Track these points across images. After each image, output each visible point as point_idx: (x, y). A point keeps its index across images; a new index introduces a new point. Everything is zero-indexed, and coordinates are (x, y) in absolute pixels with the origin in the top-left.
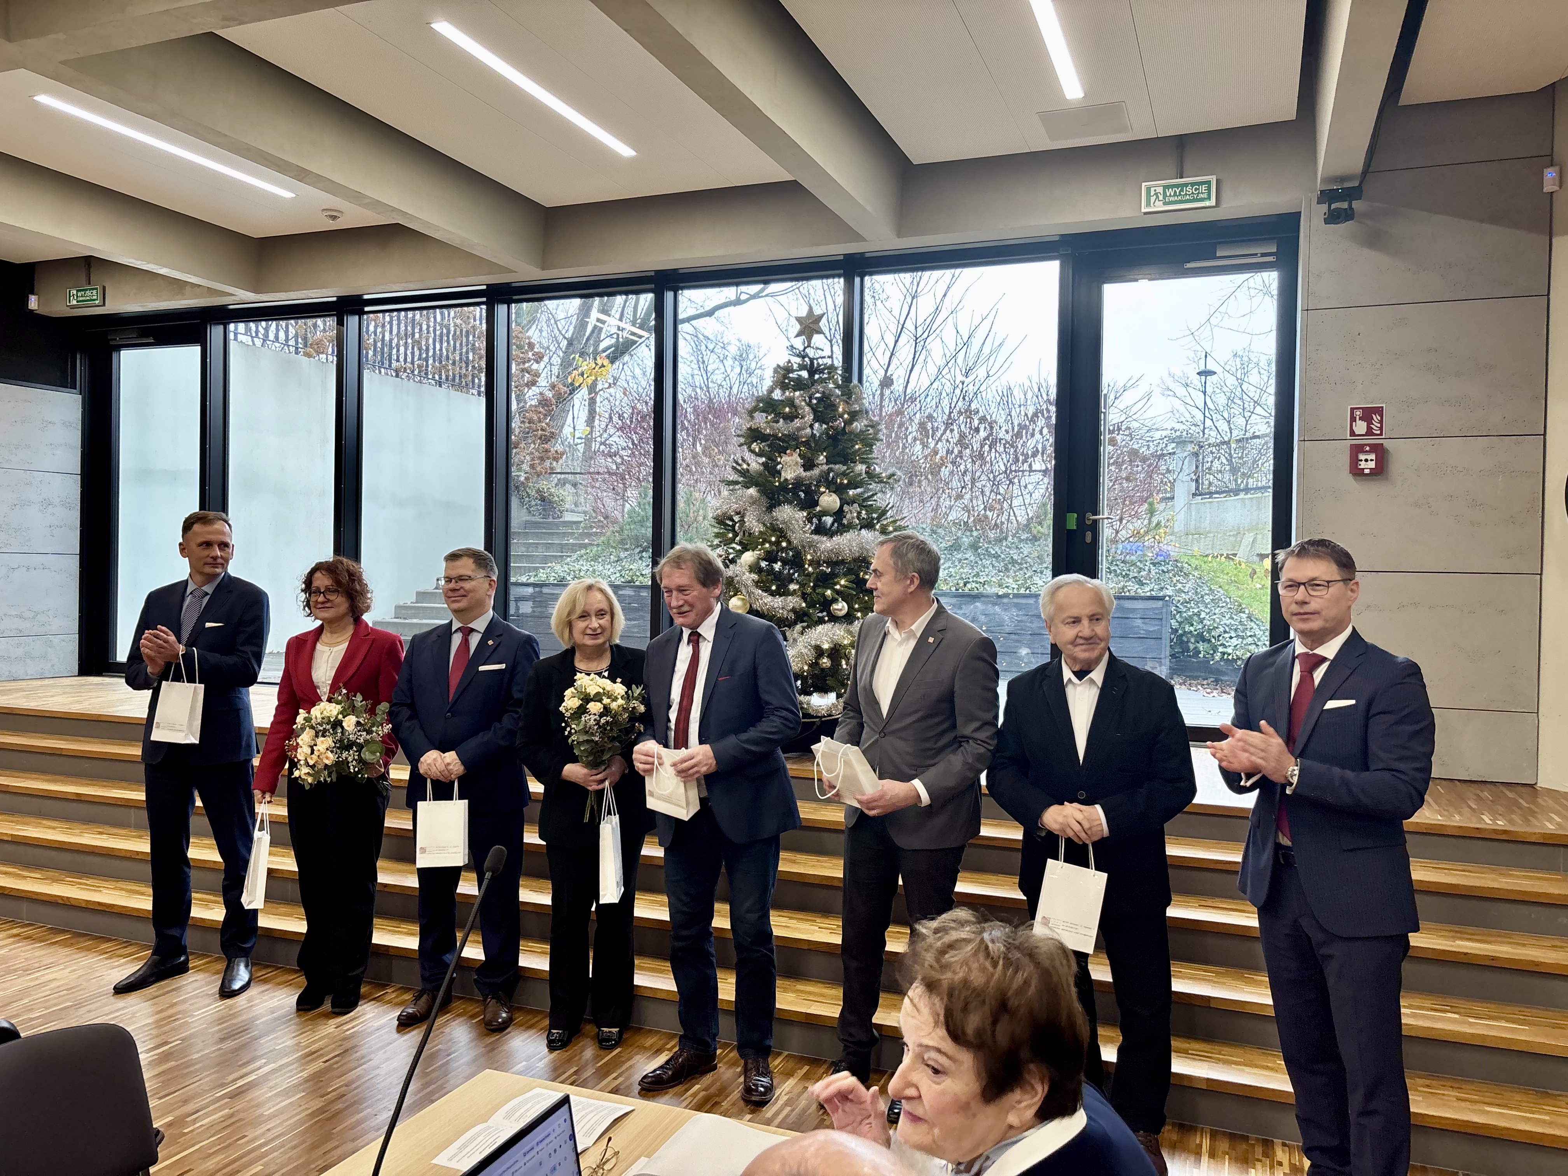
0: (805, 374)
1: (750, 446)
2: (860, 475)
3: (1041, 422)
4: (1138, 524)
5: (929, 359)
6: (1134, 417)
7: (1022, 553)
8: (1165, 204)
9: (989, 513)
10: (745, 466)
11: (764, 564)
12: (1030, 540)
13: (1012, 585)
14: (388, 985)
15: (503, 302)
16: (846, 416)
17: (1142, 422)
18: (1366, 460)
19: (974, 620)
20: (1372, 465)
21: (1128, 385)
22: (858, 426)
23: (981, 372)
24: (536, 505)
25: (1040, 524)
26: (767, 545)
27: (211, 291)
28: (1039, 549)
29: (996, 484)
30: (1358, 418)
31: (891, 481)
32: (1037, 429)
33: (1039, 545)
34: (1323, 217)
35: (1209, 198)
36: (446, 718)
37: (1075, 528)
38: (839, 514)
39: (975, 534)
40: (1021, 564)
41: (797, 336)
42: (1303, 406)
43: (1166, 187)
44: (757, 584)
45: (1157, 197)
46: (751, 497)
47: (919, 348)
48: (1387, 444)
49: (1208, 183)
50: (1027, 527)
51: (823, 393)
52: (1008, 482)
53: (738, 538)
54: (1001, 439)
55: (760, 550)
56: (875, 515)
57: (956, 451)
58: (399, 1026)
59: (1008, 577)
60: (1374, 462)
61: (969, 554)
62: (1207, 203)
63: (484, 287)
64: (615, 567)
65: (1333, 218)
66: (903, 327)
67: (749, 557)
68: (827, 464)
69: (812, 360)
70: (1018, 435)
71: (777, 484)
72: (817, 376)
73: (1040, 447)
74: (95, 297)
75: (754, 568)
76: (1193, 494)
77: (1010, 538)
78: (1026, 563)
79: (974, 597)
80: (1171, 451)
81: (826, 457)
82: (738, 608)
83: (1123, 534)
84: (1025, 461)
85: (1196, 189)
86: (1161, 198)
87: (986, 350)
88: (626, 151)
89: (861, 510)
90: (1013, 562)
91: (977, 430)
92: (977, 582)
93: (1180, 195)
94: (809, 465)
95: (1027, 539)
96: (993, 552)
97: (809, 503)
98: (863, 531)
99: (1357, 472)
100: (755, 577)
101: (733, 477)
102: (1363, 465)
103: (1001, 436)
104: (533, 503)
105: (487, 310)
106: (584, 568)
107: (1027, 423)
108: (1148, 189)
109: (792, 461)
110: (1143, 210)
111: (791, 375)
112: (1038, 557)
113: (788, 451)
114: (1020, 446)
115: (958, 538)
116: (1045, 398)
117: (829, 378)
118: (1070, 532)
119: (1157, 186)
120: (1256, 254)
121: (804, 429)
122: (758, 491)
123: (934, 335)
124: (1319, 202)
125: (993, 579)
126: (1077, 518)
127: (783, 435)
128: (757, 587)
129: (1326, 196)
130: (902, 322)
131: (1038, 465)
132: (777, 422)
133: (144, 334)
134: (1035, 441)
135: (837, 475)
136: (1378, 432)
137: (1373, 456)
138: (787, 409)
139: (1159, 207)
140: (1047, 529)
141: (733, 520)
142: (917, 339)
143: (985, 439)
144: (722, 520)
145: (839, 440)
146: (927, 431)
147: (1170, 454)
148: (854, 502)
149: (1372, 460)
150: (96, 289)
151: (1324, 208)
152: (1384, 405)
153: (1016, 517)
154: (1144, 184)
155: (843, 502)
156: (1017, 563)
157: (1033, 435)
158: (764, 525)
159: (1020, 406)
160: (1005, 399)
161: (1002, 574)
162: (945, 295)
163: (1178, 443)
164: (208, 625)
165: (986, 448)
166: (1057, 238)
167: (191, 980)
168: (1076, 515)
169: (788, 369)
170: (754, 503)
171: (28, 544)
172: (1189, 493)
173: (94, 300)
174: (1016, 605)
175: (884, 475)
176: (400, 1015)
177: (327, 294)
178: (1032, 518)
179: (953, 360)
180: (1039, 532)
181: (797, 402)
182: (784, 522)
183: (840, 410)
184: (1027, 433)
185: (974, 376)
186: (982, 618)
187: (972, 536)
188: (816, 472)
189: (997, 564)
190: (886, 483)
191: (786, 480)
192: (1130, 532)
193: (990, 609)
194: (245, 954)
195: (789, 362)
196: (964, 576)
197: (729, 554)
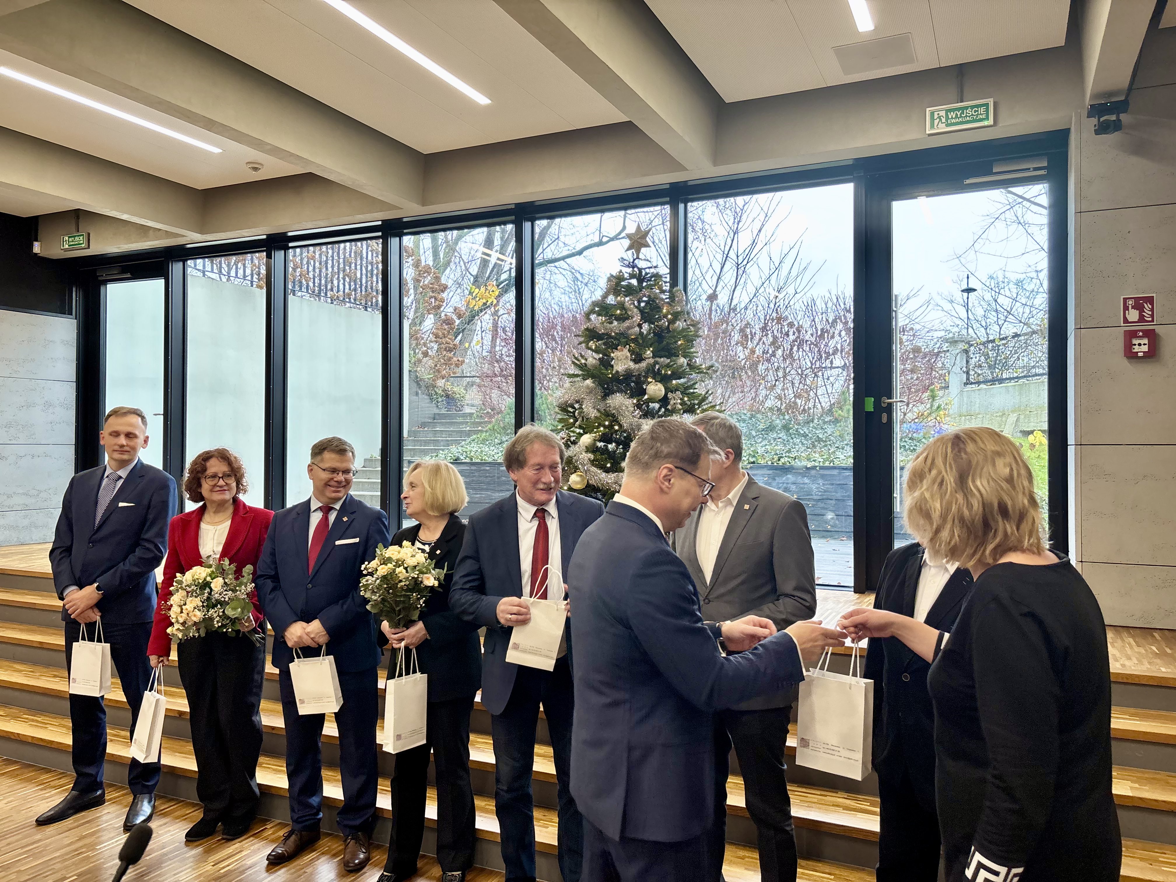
0: (634, 282)
1: (588, 344)
2: (682, 366)
3: (840, 326)
4: (921, 407)
5: (749, 281)
6: (916, 321)
7: (826, 432)
8: (948, 125)
9: (799, 401)
10: (583, 361)
11: (600, 444)
12: (833, 422)
13: (818, 458)
14: (269, 820)
15: (395, 235)
16: (670, 316)
17: (923, 324)
18: (1140, 345)
19: (786, 490)
20: (1145, 348)
21: (911, 295)
22: (680, 324)
23: (791, 290)
24: (442, 401)
25: (841, 408)
26: (602, 429)
27: (168, 235)
28: (840, 428)
29: (803, 376)
30: (1130, 307)
31: (710, 372)
32: (837, 332)
33: (840, 426)
34: (1093, 129)
35: (987, 118)
36: (307, 589)
37: (872, 410)
38: (664, 401)
39: (787, 417)
40: (826, 441)
41: (628, 250)
42: (1078, 298)
43: (948, 111)
44: (592, 462)
45: (941, 120)
46: (588, 387)
47: (740, 272)
48: (1159, 329)
49: (987, 105)
50: (830, 412)
51: (649, 296)
52: (813, 375)
53: (578, 423)
54: (807, 341)
55: (595, 433)
56: (696, 402)
57: (770, 352)
58: (268, 865)
59: (815, 452)
60: (1147, 346)
61: (783, 435)
62: (986, 123)
63: (380, 223)
64: (498, 448)
65: (1103, 129)
66: (727, 256)
67: (587, 439)
68: (653, 358)
69: (640, 270)
70: (822, 337)
71: (610, 376)
72: (645, 284)
73: (839, 347)
74: (82, 242)
75: (592, 449)
76: (965, 384)
77: (816, 421)
78: (830, 441)
79: (785, 470)
80: (945, 349)
81: (652, 352)
82: (577, 483)
83: (909, 416)
84: (827, 358)
85: (975, 111)
86: (944, 120)
87: (794, 273)
88: (482, 100)
89: (684, 397)
90: (819, 440)
91: (787, 334)
92: (789, 457)
93: (961, 117)
94: (638, 359)
95: (830, 421)
96: (802, 432)
97: (639, 392)
98: (685, 416)
99: (1130, 355)
100: (592, 456)
101: (573, 370)
102: (1136, 349)
103: (807, 338)
104: (440, 400)
105: (382, 243)
106: (474, 450)
107: (828, 328)
108: (932, 114)
109: (622, 355)
110: (928, 132)
111: (623, 283)
112: (840, 436)
113: (619, 347)
114: (822, 346)
115: (773, 420)
116: (843, 306)
117: (655, 285)
118: (869, 413)
119: (940, 111)
120: (1029, 169)
121: (632, 328)
122: (593, 382)
123: (752, 262)
124: (1089, 116)
125: (803, 454)
126: (874, 402)
127: (616, 334)
128: (593, 465)
129: (1096, 110)
130: (726, 252)
131: (838, 361)
132: (611, 323)
133: (124, 270)
134: (835, 342)
135: (662, 367)
136: (1150, 319)
137: (1146, 341)
138: (618, 312)
139: (942, 128)
140: (847, 413)
141: (574, 408)
142: (738, 265)
143: (794, 341)
144: (564, 408)
145: (664, 337)
146: (747, 336)
147: (944, 351)
148: (677, 390)
149: (1144, 344)
150: (83, 235)
151: (1094, 121)
152: (1154, 295)
153: (820, 403)
154: (928, 109)
155: (668, 390)
156: (822, 441)
157: (833, 337)
158: (598, 410)
159: (822, 314)
160: (809, 308)
161: (810, 450)
162: (760, 231)
163: (951, 343)
164: (121, 504)
165: (795, 348)
166: (851, 162)
167: (106, 811)
168: (873, 399)
169: (619, 278)
170: (591, 392)
171: (33, 437)
172: (961, 381)
173: (81, 244)
174: (823, 477)
175: (703, 366)
176: (270, 855)
177: (258, 233)
178: (834, 404)
179: (768, 281)
180: (839, 415)
181: (627, 305)
182: (615, 408)
183: (664, 311)
184: (828, 336)
185: (785, 293)
186: (793, 488)
187: (784, 419)
188: (643, 365)
189: (805, 442)
190: (705, 373)
191: (617, 372)
192: (915, 414)
193: (800, 480)
194: (148, 791)
195: (621, 271)
196: (778, 452)
197: (570, 437)
